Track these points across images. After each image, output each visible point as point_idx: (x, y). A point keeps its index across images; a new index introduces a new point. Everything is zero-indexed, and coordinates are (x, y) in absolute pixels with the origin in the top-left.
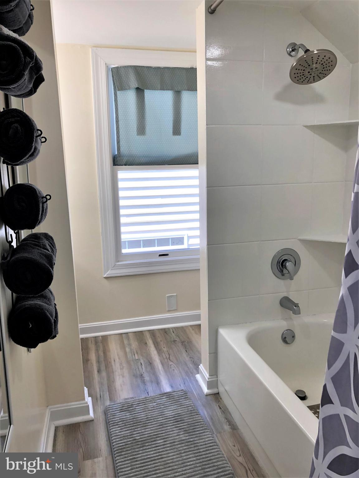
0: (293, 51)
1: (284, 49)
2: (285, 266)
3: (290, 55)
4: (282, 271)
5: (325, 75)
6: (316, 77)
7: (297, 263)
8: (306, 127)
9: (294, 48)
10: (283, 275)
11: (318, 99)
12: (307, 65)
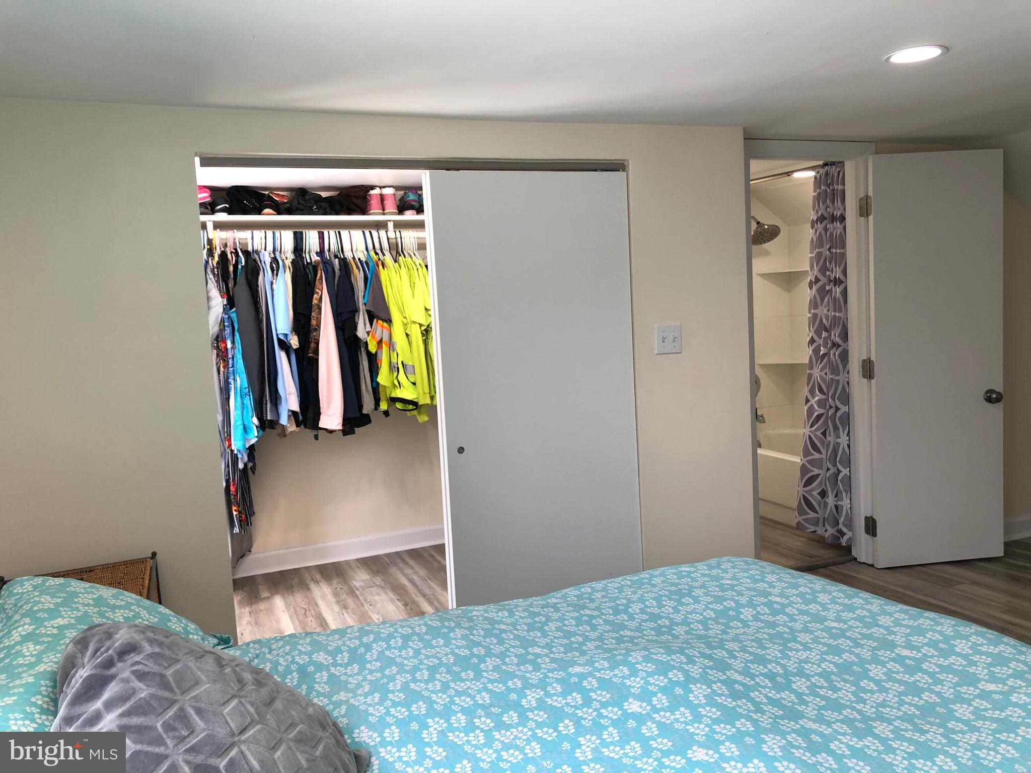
5: (772, 239)
6: (766, 241)
8: (758, 274)
11: (766, 253)
12: (759, 234)
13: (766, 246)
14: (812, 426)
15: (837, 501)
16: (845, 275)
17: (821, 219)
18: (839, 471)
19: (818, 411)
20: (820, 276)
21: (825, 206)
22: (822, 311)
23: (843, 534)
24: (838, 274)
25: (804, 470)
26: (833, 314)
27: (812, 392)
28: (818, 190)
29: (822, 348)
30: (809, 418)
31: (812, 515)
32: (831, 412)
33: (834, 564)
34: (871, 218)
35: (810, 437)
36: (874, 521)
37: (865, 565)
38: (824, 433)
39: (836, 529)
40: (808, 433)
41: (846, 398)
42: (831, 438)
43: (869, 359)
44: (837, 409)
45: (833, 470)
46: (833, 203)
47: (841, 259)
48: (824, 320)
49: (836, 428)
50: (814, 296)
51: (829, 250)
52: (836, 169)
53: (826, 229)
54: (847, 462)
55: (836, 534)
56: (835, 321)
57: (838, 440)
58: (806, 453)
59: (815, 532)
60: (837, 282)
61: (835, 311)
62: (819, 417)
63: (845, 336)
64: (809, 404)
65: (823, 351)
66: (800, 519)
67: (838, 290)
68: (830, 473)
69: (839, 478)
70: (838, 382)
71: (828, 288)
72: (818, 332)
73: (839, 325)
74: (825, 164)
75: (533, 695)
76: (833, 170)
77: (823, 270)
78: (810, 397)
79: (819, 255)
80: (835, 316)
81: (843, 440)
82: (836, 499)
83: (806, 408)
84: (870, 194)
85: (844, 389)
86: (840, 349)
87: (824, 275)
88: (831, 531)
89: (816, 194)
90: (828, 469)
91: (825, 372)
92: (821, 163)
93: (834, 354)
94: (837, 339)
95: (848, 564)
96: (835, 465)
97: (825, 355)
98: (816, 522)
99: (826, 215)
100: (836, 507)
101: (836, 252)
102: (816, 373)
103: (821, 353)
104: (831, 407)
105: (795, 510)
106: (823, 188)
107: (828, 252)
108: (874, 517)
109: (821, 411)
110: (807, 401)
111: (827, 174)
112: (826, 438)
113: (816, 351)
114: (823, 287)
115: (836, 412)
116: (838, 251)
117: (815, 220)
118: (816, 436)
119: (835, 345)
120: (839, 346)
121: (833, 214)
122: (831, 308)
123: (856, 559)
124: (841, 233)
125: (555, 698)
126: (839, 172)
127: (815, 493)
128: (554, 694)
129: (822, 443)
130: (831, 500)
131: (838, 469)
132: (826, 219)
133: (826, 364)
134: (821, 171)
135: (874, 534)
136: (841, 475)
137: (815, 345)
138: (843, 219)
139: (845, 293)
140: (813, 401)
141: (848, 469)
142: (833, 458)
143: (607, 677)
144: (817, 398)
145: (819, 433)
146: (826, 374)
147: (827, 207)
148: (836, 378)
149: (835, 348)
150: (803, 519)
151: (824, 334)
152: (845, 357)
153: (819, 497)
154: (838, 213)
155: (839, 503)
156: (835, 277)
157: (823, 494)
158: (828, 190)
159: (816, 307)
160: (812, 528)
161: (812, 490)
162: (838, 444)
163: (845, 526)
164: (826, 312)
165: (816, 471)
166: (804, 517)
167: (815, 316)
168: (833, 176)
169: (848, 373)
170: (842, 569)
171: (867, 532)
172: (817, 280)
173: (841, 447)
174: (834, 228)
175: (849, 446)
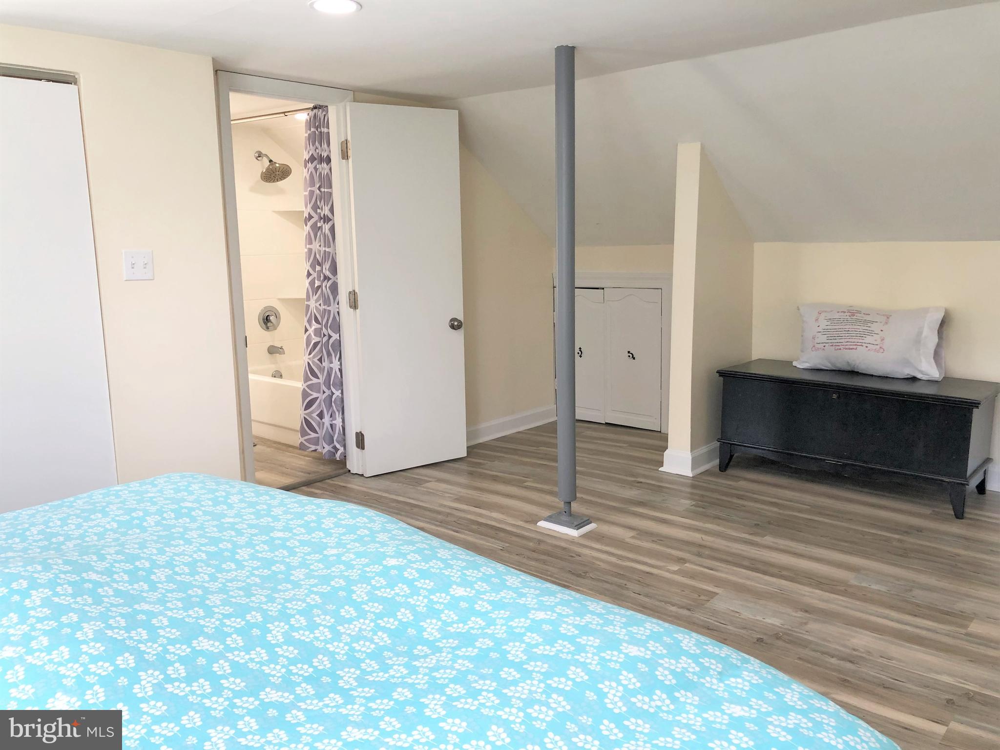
0: (259, 157)
1: (252, 155)
2: (270, 320)
3: (257, 159)
4: (265, 323)
5: (285, 178)
6: (279, 179)
7: (277, 316)
8: (274, 212)
9: (260, 155)
10: (268, 328)
11: (281, 191)
12: (272, 172)
13: (281, 184)
14: (310, 354)
15: (332, 421)
16: (333, 213)
17: (312, 159)
18: (333, 394)
19: (315, 339)
20: (313, 214)
21: (314, 148)
22: (315, 246)
23: (337, 450)
24: (326, 211)
25: (305, 394)
26: (324, 249)
27: (309, 321)
28: (309, 132)
29: (316, 281)
30: (307, 347)
31: (313, 435)
32: (325, 339)
33: (330, 477)
34: (350, 160)
35: (308, 363)
36: (362, 435)
37: (357, 476)
38: (320, 360)
39: (332, 446)
40: (307, 360)
41: (337, 327)
42: (325, 364)
43: (354, 291)
44: (330, 337)
45: (328, 392)
46: (321, 146)
47: (328, 198)
48: (318, 256)
49: (329, 354)
50: (309, 232)
51: (319, 188)
52: (322, 113)
53: (316, 169)
54: (340, 385)
55: (333, 450)
56: (326, 255)
57: (331, 365)
58: (306, 379)
59: (315, 450)
60: (326, 219)
61: (325, 247)
62: (316, 344)
63: (334, 270)
64: (308, 333)
65: (317, 283)
66: (302, 440)
67: (326, 227)
68: (326, 395)
69: (333, 400)
70: (329, 311)
71: (319, 225)
72: (313, 266)
73: (328, 259)
74: (315, 108)
75: (150, 679)
76: (320, 113)
77: (315, 207)
78: (308, 327)
79: (312, 193)
80: (325, 251)
81: (336, 365)
82: (331, 419)
83: (305, 337)
84: (349, 139)
85: (334, 318)
86: (330, 282)
87: (316, 212)
88: (328, 448)
89: (307, 135)
90: (324, 392)
91: (319, 303)
92: (311, 105)
93: (326, 287)
94: (328, 273)
95: (342, 477)
96: (329, 388)
97: (319, 287)
98: (316, 442)
99: (316, 156)
100: (331, 425)
101: (324, 192)
102: (312, 304)
103: (316, 286)
104: (324, 335)
105: (298, 431)
106: (312, 129)
107: (318, 191)
108: (363, 433)
109: (317, 339)
110: (306, 330)
111: (315, 116)
112: (322, 363)
113: (312, 283)
114: (316, 223)
115: (329, 339)
116: (326, 190)
117: (307, 159)
118: (313, 362)
119: (327, 278)
120: (329, 279)
121: (321, 155)
122: (322, 244)
123: (349, 471)
124: (327, 173)
125: (176, 684)
126: (325, 115)
127: (315, 415)
128: (177, 680)
129: (320, 369)
130: (327, 420)
131: (332, 392)
132: (316, 159)
133: (319, 296)
134: (312, 113)
135: (363, 448)
136: (334, 397)
137: (311, 278)
138: (328, 160)
139: (332, 229)
140: (311, 331)
141: (340, 391)
142: (327, 383)
143: (242, 661)
144: (313, 328)
145: (316, 360)
146: (320, 305)
147: (317, 148)
148: (328, 308)
149: (326, 281)
150: (305, 440)
151: (318, 268)
152: (334, 288)
153: (318, 419)
154: (325, 154)
155: (333, 422)
156: (324, 214)
157: (321, 415)
158: (317, 132)
159: (311, 243)
160: (313, 447)
161: (312, 412)
162: (331, 369)
163: (338, 442)
164: (318, 247)
165: (315, 395)
166: (306, 438)
167: (310, 250)
168: (320, 119)
169: (338, 304)
170: (337, 482)
171: (358, 446)
172: (311, 217)
173: (334, 372)
174: (323, 169)
175: (341, 370)
